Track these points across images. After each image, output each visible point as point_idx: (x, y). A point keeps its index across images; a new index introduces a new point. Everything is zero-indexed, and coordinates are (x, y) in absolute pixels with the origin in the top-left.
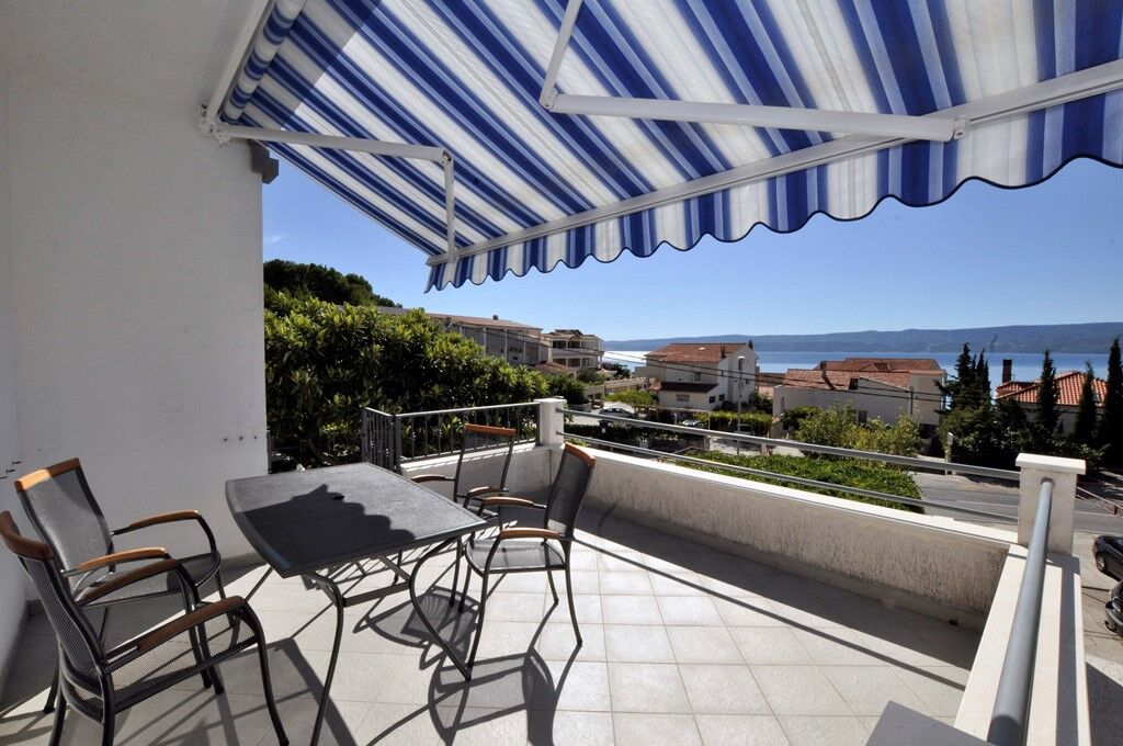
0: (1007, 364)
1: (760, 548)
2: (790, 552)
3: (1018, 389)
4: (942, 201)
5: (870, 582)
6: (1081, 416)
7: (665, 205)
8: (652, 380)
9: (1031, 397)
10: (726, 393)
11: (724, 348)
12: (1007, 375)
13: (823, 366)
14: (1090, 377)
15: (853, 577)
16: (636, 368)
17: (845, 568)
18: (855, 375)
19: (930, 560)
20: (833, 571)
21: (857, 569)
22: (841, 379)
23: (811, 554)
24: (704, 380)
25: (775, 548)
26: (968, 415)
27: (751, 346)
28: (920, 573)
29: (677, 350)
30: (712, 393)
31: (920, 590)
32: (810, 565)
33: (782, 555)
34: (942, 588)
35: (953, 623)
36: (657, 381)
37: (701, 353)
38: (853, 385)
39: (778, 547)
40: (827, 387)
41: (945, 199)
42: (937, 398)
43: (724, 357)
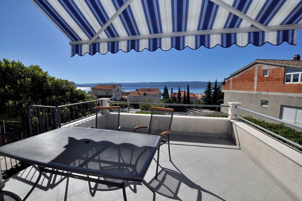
0: (172, 89)
1: (178, 131)
2: (186, 131)
3: (174, 94)
4: (261, 46)
5: (204, 133)
6: (184, 99)
7: (189, 36)
8: (94, 95)
9: (176, 96)
10: (115, 98)
11: (114, 86)
12: (172, 92)
13: (137, 90)
14: (185, 92)
15: (201, 133)
16: (88, 92)
17: (199, 132)
18: (145, 92)
19: (216, 126)
20: (196, 133)
21: (201, 131)
22: (142, 93)
23: (191, 130)
24: (109, 94)
25: (182, 131)
26: (167, 100)
27: (120, 85)
28: (214, 129)
29: (101, 86)
30: (111, 98)
31: (214, 133)
32: (191, 133)
33: (184, 132)
34: (218, 131)
35: (220, 138)
36: (95, 95)
37: (107, 87)
38: (145, 94)
39: (183, 130)
40: (139, 95)
41: (262, 45)
42: (160, 96)
43: (114, 88)
